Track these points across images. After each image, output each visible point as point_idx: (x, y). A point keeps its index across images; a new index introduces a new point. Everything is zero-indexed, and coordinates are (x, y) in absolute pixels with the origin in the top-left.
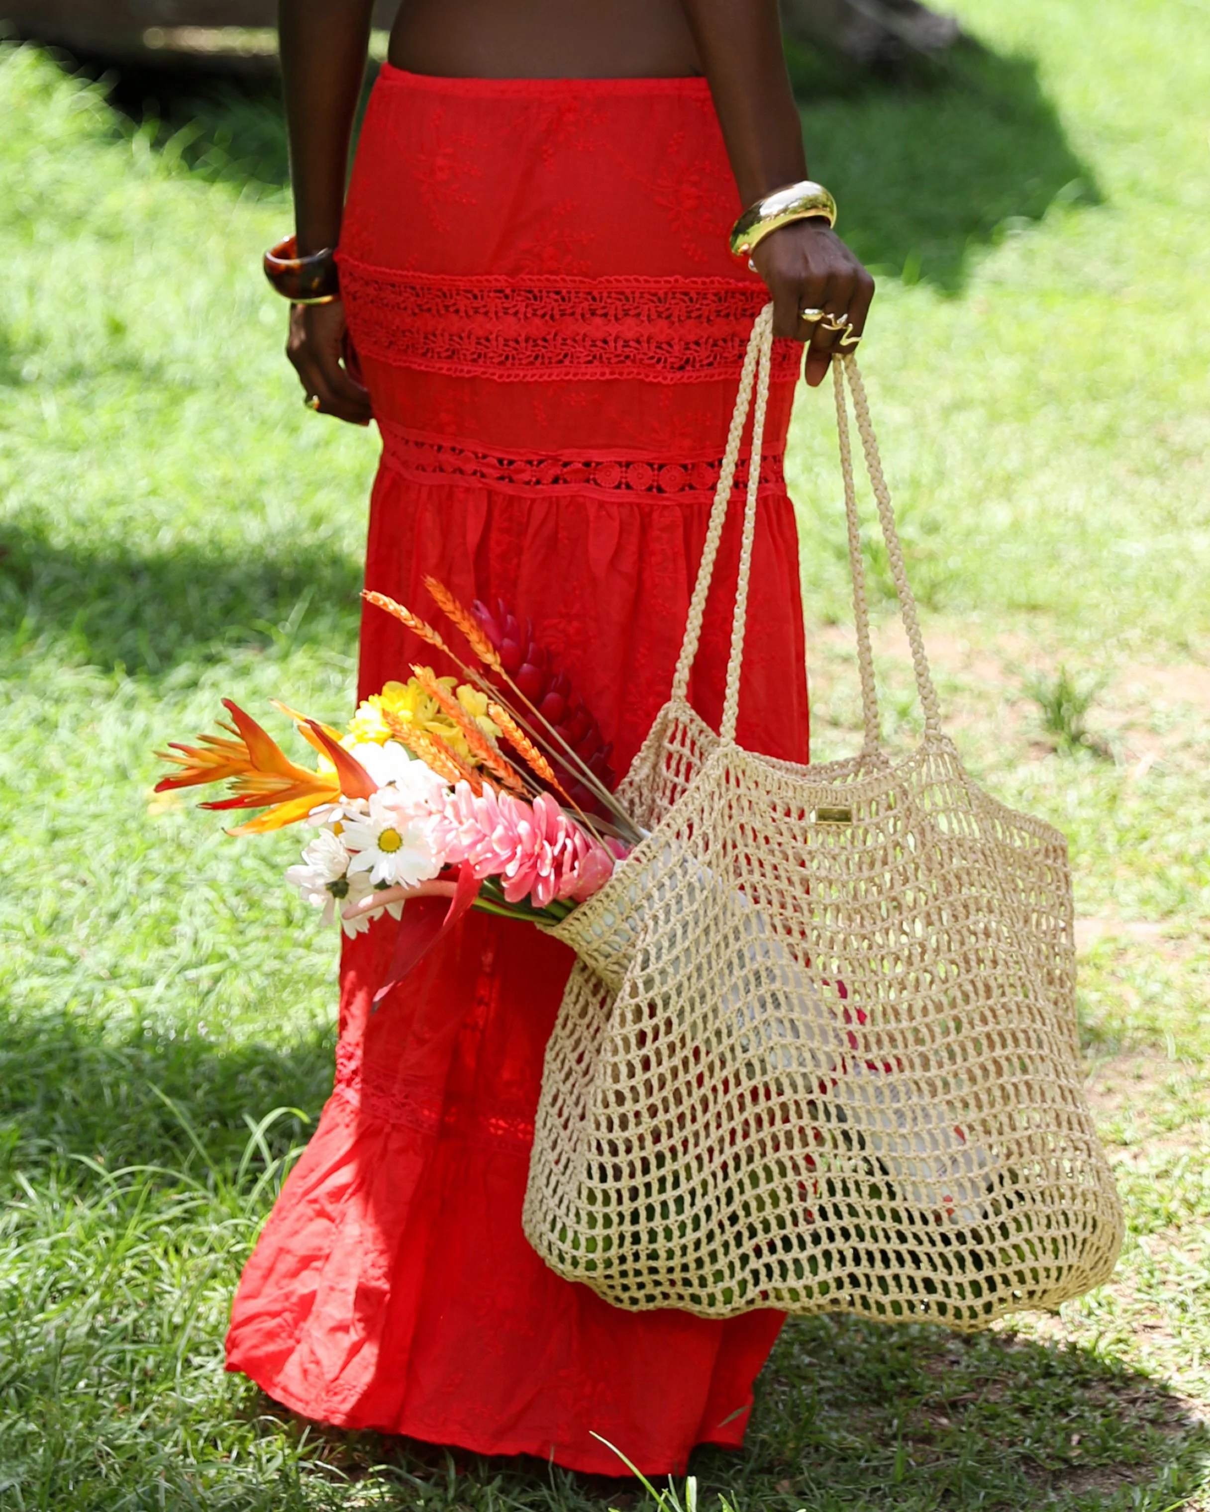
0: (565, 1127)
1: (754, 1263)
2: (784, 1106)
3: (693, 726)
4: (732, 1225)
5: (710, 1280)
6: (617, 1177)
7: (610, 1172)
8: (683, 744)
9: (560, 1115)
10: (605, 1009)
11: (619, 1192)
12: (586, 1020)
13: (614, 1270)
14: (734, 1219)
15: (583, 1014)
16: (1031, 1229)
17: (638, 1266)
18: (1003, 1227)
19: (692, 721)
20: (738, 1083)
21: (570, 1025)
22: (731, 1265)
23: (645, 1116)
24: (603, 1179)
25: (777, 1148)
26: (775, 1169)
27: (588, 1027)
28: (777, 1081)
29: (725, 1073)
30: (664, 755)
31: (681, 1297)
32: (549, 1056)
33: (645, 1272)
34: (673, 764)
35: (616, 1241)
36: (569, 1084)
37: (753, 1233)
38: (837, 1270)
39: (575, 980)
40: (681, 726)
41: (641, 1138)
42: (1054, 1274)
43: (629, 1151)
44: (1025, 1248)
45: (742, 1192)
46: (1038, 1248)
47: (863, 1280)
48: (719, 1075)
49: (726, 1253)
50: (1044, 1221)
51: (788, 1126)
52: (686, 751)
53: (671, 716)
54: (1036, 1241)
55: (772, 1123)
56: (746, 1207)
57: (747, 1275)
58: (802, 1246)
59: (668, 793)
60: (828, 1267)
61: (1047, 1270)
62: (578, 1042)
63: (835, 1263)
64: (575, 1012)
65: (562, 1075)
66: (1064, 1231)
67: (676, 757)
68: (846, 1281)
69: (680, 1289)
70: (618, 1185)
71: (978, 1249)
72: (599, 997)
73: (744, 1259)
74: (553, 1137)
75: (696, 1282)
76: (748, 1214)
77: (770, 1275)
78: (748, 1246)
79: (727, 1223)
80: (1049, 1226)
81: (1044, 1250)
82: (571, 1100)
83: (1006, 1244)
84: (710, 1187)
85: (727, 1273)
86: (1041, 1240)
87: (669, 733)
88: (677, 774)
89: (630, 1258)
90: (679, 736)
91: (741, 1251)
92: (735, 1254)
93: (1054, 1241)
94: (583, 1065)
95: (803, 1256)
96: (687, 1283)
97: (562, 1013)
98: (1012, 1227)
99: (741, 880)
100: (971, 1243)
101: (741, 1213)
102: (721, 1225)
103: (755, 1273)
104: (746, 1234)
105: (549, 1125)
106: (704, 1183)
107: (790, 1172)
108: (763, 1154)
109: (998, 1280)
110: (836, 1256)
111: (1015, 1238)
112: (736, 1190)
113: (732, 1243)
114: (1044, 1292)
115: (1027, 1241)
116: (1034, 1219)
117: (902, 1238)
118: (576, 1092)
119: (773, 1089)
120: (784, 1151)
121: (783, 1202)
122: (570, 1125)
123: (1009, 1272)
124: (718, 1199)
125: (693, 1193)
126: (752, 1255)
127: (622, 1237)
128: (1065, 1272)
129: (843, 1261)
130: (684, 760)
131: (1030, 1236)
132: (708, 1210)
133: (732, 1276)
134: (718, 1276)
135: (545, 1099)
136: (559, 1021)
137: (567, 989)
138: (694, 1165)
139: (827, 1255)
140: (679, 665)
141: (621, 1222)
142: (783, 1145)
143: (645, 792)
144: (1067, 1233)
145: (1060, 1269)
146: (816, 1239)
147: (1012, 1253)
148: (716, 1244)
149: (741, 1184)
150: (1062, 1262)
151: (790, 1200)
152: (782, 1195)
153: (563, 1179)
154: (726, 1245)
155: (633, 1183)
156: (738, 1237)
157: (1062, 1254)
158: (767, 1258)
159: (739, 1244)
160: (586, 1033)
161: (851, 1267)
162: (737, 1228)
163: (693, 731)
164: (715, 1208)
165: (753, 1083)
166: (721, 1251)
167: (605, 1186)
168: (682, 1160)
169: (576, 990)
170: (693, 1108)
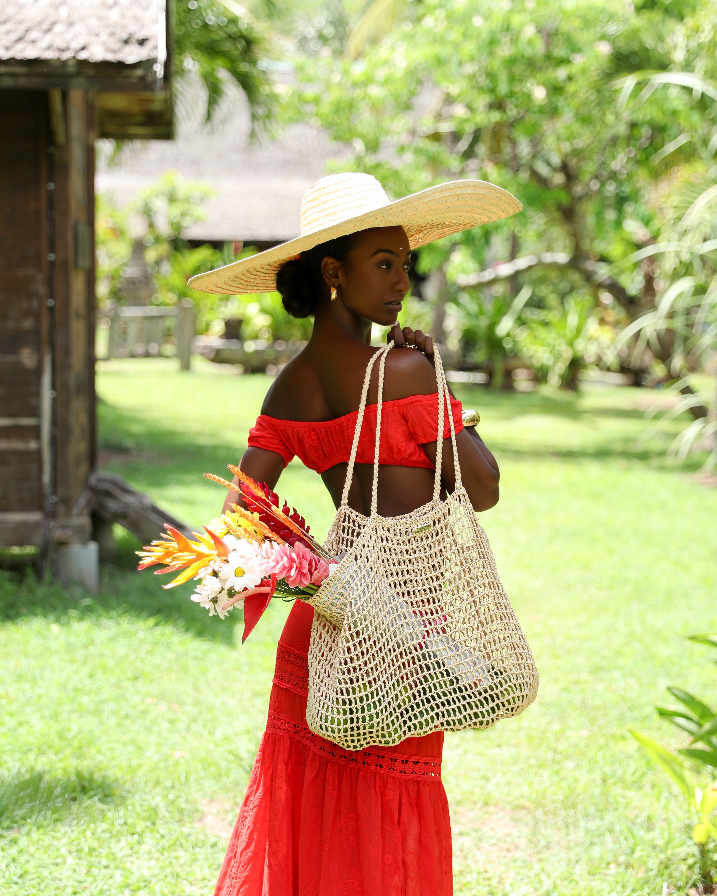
0: (322, 682)
1: (409, 724)
2: (413, 658)
3: (352, 514)
4: (399, 709)
5: (393, 733)
6: (354, 693)
7: (351, 691)
8: (349, 522)
9: (319, 678)
10: (329, 634)
11: (355, 698)
12: (322, 640)
13: (355, 732)
14: (399, 706)
15: (320, 637)
16: (511, 681)
17: (365, 731)
18: (500, 683)
19: (351, 512)
20: (394, 651)
21: (316, 643)
22: (400, 725)
23: (363, 666)
24: (348, 694)
25: (412, 676)
26: (413, 684)
27: (324, 642)
28: (409, 648)
29: (389, 647)
30: (341, 528)
31: (380, 742)
32: (310, 657)
33: (368, 733)
34: (346, 531)
35: (355, 720)
36: (320, 665)
37: (407, 711)
38: (441, 720)
39: (315, 624)
40: (347, 515)
41: (362, 675)
42: (521, 698)
43: (358, 681)
44: (509, 689)
45: (402, 695)
46: (514, 688)
47: (452, 723)
48: (387, 648)
49: (398, 721)
50: (515, 677)
51: (415, 666)
52: (351, 525)
53: (343, 512)
54: (513, 686)
55: (409, 665)
56: (404, 701)
57: (406, 728)
58: (428, 713)
59: (345, 543)
60: (438, 719)
61: (518, 697)
62: (320, 649)
63: (440, 717)
64: (317, 637)
65: (317, 663)
66: (523, 681)
67: (347, 528)
68: (445, 723)
69: (380, 739)
70: (354, 696)
71: (492, 693)
72: (326, 630)
73: (405, 722)
74: (318, 687)
75: (387, 735)
76: (405, 704)
77: (415, 728)
78: (406, 717)
79: (396, 708)
80: (517, 679)
81: (517, 689)
82: (322, 672)
83: (502, 689)
84: (389, 694)
85: (399, 729)
86: (515, 685)
87: (342, 519)
88: (348, 535)
89: (362, 728)
90: (347, 519)
91: (403, 719)
92: (401, 720)
93: (520, 685)
94: (325, 657)
95: (428, 717)
96: (383, 736)
97: (312, 639)
98: (503, 682)
99: (386, 569)
100: (490, 692)
101: (402, 704)
102: (394, 709)
103: (409, 728)
104: (405, 712)
105: (315, 683)
106: (387, 692)
107: (419, 684)
108: (408, 679)
109: (500, 705)
110: (441, 714)
111: (505, 686)
112: (399, 694)
113: (400, 716)
114: (518, 707)
115: (509, 686)
116: (511, 677)
117: (464, 698)
118: (324, 667)
119: (408, 651)
120: (415, 676)
121: (418, 697)
122: (324, 681)
123: (504, 701)
124: (392, 698)
125: (383, 696)
126: (408, 720)
127: (358, 719)
128: (525, 697)
129: (443, 716)
130: (351, 529)
131: (511, 684)
132: (389, 703)
133: (401, 729)
134: (396, 731)
135: (311, 674)
136: (312, 642)
137: (312, 629)
138: (383, 685)
139: (437, 714)
140: (344, 491)
141: (357, 712)
142: (414, 674)
143: (334, 544)
144: (524, 681)
145: (523, 696)
146: (432, 709)
147: (505, 692)
148: (393, 717)
149: (400, 692)
150: (523, 693)
151: (420, 696)
152: (417, 694)
153: (326, 701)
154: (397, 717)
155: (361, 695)
156: (402, 714)
157: (523, 690)
158: (414, 721)
159: (402, 717)
160: (323, 644)
161: (447, 718)
162: (401, 710)
163: (353, 516)
164: (392, 702)
165: (400, 650)
166: (395, 720)
167: (349, 697)
168: (379, 683)
169: (316, 629)
170: (379, 662)
